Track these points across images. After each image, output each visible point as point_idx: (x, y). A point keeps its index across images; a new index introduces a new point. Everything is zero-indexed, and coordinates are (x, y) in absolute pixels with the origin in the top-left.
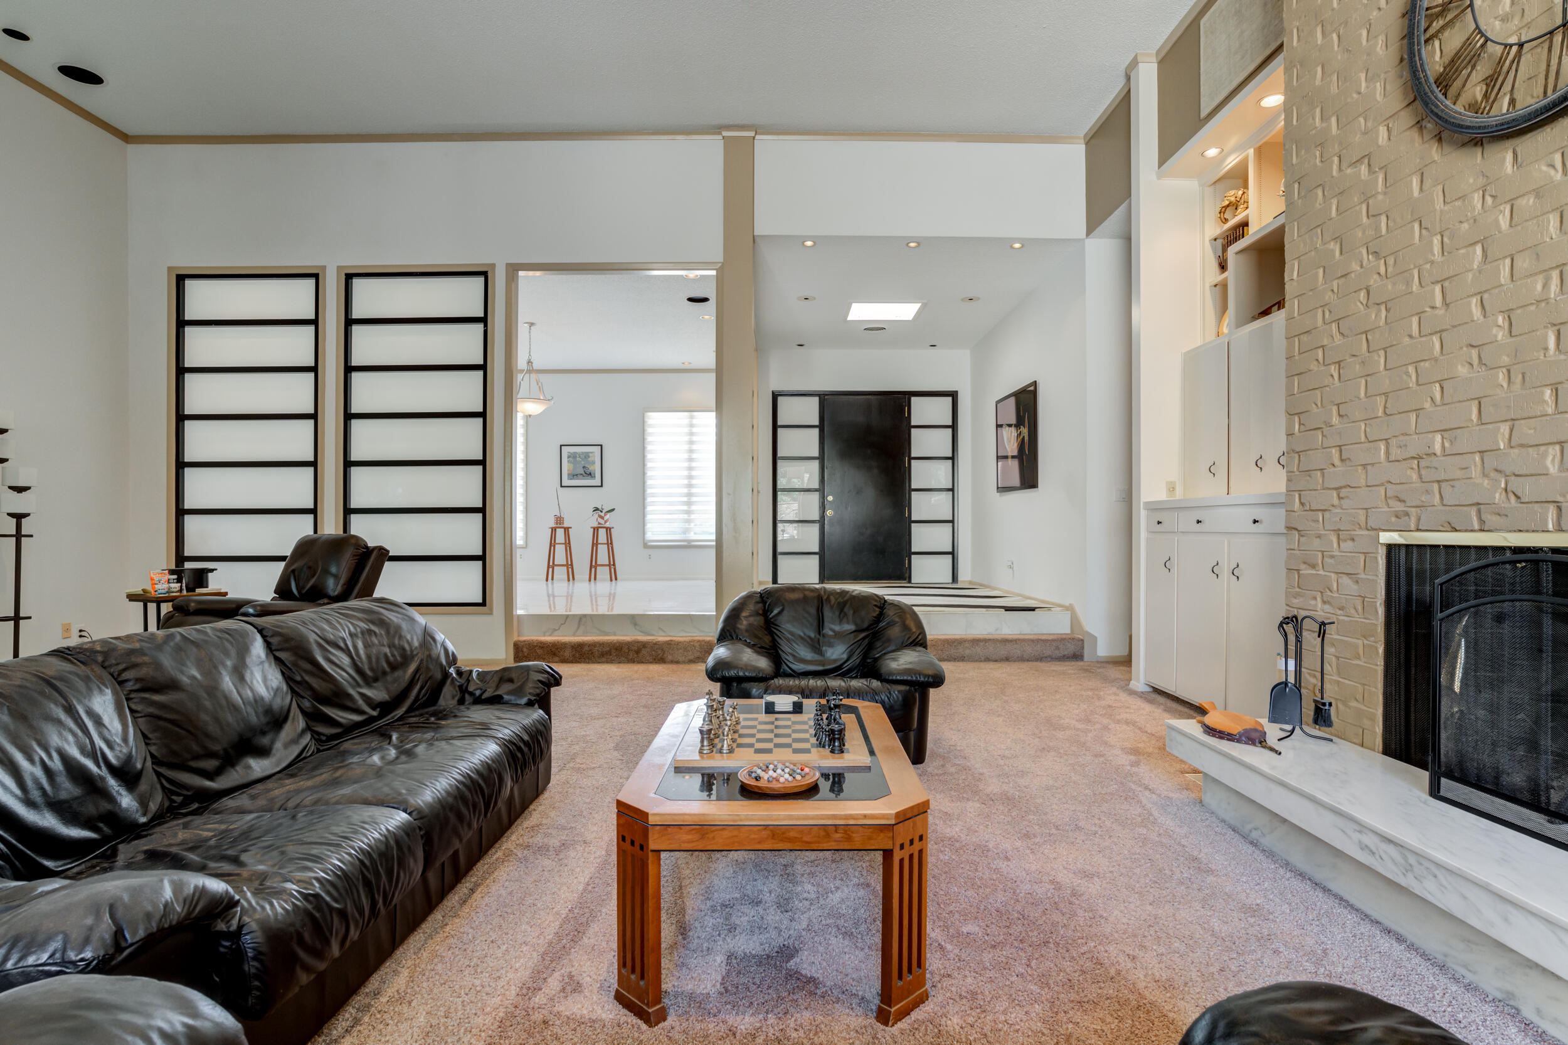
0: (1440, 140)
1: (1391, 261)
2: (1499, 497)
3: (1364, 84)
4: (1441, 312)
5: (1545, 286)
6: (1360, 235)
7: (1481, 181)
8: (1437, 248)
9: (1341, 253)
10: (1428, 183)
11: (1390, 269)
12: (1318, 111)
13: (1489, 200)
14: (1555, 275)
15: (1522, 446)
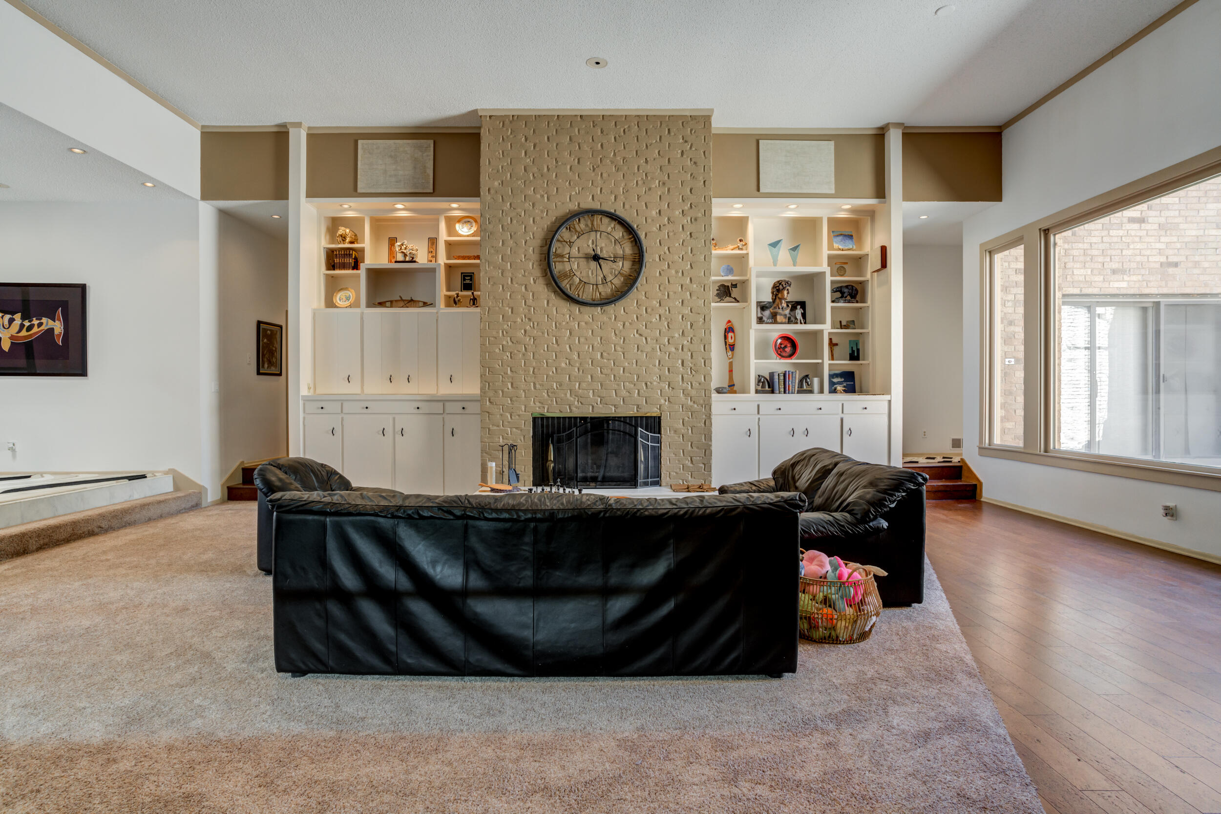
0: (555, 293)
1: (536, 324)
2: (576, 403)
3: (523, 260)
4: (556, 346)
5: (588, 348)
6: (522, 309)
7: (569, 312)
8: (554, 326)
9: (512, 312)
10: (550, 305)
11: (535, 326)
12: (500, 256)
13: (572, 319)
14: (591, 346)
15: (583, 389)
